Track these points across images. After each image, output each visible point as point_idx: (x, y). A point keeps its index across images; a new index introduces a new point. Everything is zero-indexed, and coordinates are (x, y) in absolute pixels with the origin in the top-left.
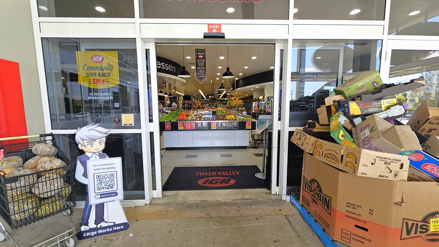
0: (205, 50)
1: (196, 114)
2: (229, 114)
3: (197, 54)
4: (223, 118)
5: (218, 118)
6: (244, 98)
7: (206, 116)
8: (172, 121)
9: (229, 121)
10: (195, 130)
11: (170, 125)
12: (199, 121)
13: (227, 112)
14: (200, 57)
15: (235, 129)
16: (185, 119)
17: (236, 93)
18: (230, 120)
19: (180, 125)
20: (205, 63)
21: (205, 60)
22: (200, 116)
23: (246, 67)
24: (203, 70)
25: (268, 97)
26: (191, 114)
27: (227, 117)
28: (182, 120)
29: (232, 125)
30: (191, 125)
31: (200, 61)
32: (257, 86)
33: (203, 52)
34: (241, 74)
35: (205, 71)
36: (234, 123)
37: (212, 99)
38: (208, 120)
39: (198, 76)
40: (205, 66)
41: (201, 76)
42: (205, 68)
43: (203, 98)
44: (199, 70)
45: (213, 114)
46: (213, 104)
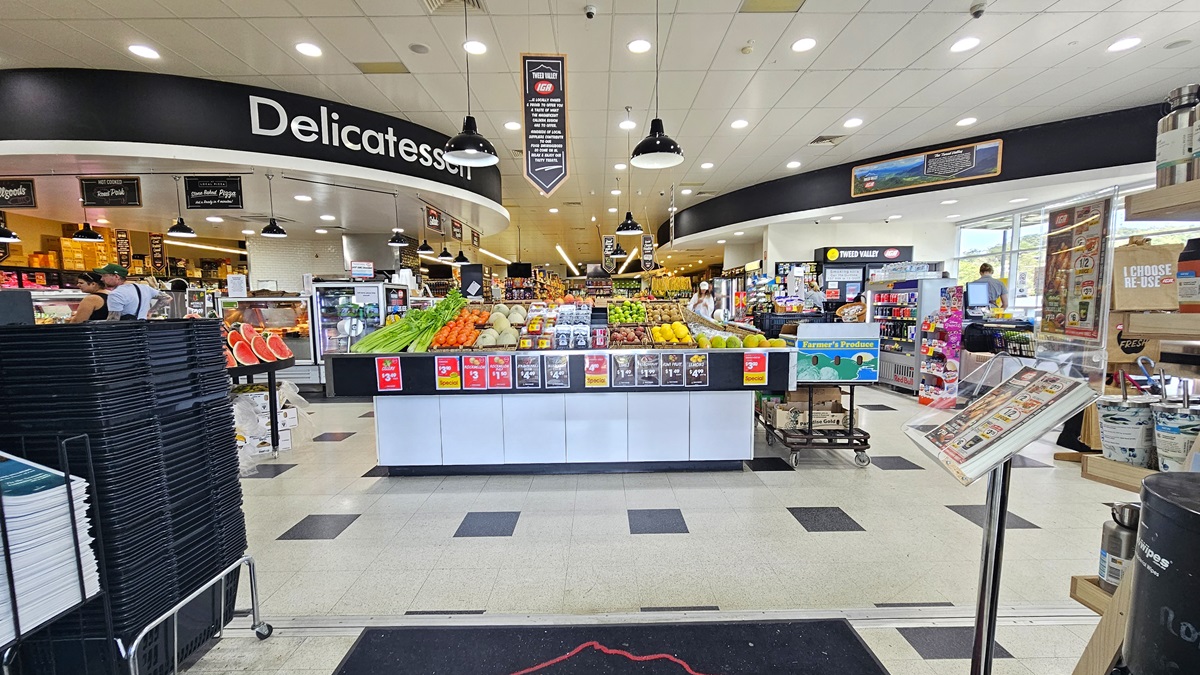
0: (562, 59)
1: (522, 321)
2: (666, 317)
3: (530, 75)
4: (638, 335)
5: (615, 339)
6: (694, 270)
7: (563, 328)
8: (411, 350)
9: (668, 351)
10: (514, 391)
11: (397, 371)
12: (531, 349)
13: (654, 309)
14: (541, 88)
15: (692, 385)
16: (468, 344)
17: (669, 257)
18: (670, 344)
19: (445, 369)
20: (562, 113)
21: (563, 102)
22: (536, 328)
23: (707, 166)
24: (554, 141)
25: (777, 265)
26: (499, 317)
27: (657, 334)
28: (452, 347)
29: (681, 369)
30: (492, 370)
31: (541, 107)
32: (739, 230)
33: (556, 67)
34: (687, 192)
35: (561, 146)
36: (688, 360)
37: (596, 275)
38: (571, 346)
39: (535, 165)
40: (561, 125)
41: (547, 168)
42: (564, 133)
43: (570, 273)
44: (537, 141)
45: (592, 317)
46: (599, 289)
